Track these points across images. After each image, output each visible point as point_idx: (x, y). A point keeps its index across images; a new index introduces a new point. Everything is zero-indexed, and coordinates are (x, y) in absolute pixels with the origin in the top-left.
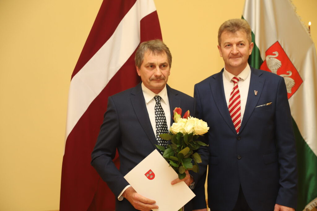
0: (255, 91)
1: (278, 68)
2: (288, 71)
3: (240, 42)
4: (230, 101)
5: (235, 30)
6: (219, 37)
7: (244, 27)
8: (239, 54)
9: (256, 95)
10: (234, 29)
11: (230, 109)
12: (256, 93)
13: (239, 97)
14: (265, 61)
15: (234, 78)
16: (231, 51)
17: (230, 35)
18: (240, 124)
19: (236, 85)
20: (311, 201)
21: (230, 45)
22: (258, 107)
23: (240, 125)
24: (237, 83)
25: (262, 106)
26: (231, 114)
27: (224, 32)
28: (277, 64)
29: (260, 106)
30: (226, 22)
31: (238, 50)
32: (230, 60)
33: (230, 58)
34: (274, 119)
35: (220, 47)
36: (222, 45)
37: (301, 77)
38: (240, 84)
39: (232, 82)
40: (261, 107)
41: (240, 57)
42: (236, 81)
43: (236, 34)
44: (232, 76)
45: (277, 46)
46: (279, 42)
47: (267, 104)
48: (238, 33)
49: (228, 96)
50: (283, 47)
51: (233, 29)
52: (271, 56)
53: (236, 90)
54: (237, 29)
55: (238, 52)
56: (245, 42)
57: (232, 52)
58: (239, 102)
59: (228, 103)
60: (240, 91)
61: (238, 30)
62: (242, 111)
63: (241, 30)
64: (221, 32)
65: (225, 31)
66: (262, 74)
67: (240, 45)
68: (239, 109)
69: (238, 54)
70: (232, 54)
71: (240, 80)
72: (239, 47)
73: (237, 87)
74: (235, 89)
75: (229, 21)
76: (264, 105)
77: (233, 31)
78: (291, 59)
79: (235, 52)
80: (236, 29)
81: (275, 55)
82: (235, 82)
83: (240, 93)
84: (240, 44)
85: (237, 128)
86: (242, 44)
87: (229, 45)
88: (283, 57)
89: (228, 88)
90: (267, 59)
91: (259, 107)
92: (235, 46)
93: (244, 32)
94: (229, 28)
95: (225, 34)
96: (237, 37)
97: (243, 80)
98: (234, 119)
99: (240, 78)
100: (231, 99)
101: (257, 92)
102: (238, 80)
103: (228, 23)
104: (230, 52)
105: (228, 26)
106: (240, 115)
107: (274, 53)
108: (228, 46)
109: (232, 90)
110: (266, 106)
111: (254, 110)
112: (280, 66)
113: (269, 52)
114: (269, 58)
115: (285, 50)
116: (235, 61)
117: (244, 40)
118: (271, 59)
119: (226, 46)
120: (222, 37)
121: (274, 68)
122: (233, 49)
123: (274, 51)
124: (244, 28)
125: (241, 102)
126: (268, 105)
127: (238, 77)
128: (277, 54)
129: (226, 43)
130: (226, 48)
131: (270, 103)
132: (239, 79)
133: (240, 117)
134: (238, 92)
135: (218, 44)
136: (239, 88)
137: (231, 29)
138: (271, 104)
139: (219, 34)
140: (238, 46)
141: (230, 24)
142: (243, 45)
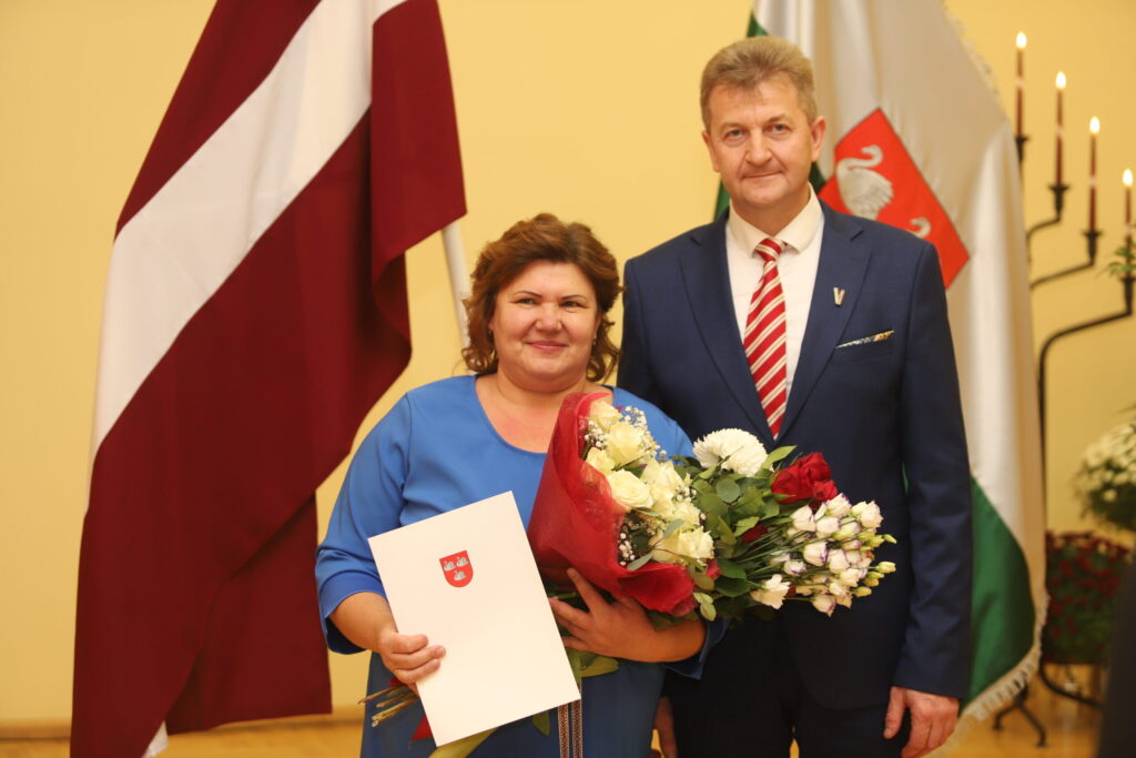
0: (836, 290)
1: (882, 205)
2: (916, 216)
3: (774, 120)
4: (749, 323)
5: (756, 78)
6: (705, 101)
7: (784, 66)
8: (774, 163)
9: (838, 306)
10: (753, 76)
11: (750, 351)
12: (838, 299)
13: (781, 308)
14: (834, 178)
15: (766, 242)
16: (747, 153)
17: (739, 96)
18: (784, 404)
19: (771, 265)
20: (983, 688)
21: (741, 131)
22: (845, 345)
23: (782, 409)
24: (774, 259)
25: (857, 342)
26: (755, 368)
27: (720, 88)
28: (875, 191)
29: (850, 344)
30: (723, 51)
31: (770, 150)
32: (746, 184)
33: (744, 177)
34: (898, 389)
35: (707, 138)
36: (714, 132)
37: (964, 239)
38: (784, 263)
39: (758, 256)
40: (854, 345)
41: (780, 172)
42: (770, 251)
43: (760, 93)
44: (756, 237)
45: (876, 129)
46: (886, 111)
47: (878, 337)
48: (766, 89)
49: (742, 306)
50: (897, 129)
51: (746, 76)
52: (854, 162)
53: (770, 287)
54: (761, 75)
55: (769, 155)
56: (791, 121)
57: (747, 157)
58: (782, 329)
59: (744, 331)
60: (784, 288)
61: (766, 77)
62: (791, 360)
63: (775, 78)
64: (708, 86)
65: (720, 84)
66: (860, 233)
67: (775, 131)
68: (782, 351)
69: (769, 160)
70: (750, 163)
71: (785, 251)
72: (772, 138)
73: (774, 273)
74: (766, 279)
75: (734, 46)
76: (867, 340)
77: (747, 84)
78: (927, 176)
79: (759, 155)
80: (759, 74)
81: (868, 157)
82: (766, 258)
83: (786, 296)
84: (773, 126)
85: (772, 420)
86: (780, 127)
87: (736, 133)
88: (899, 166)
89: (744, 277)
90: (842, 170)
91: (849, 347)
92: (757, 134)
93: (785, 85)
94: (732, 74)
95: (720, 92)
96: (763, 103)
97: (794, 250)
98: (764, 388)
99: (786, 244)
100: (752, 317)
101: (843, 292)
102: (778, 250)
103: (731, 57)
104: (744, 159)
105: (731, 68)
106: (782, 373)
107: (866, 150)
108: (732, 137)
109: (756, 286)
110: (872, 344)
111: (832, 356)
112: (887, 200)
113: (848, 148)
114: (851, 169)
115: (905, 141)
116: (761, 187)
117: (788, 113)
118: (857, 171)
119: (728, 135)
120: (713, 105)
121: (867, 207)
122: (751, 145)
123: (867, 145)
124: (786, 70)
125: (788, 328)
126: (878, 342)
127: (779, 239)
128: (876, 153)
129: (725, 126)
130: (727, 141)
131: (886, 334)
132: (783, 247)
133: (784, 381)
134: (778, 290)
135: (701, 127)
136: (782, 278)
137: (740, 78)
138: (890, 336)
139: (702, 91)
140: (769, 134)
141: (735, 61)
142: (784, 131)
